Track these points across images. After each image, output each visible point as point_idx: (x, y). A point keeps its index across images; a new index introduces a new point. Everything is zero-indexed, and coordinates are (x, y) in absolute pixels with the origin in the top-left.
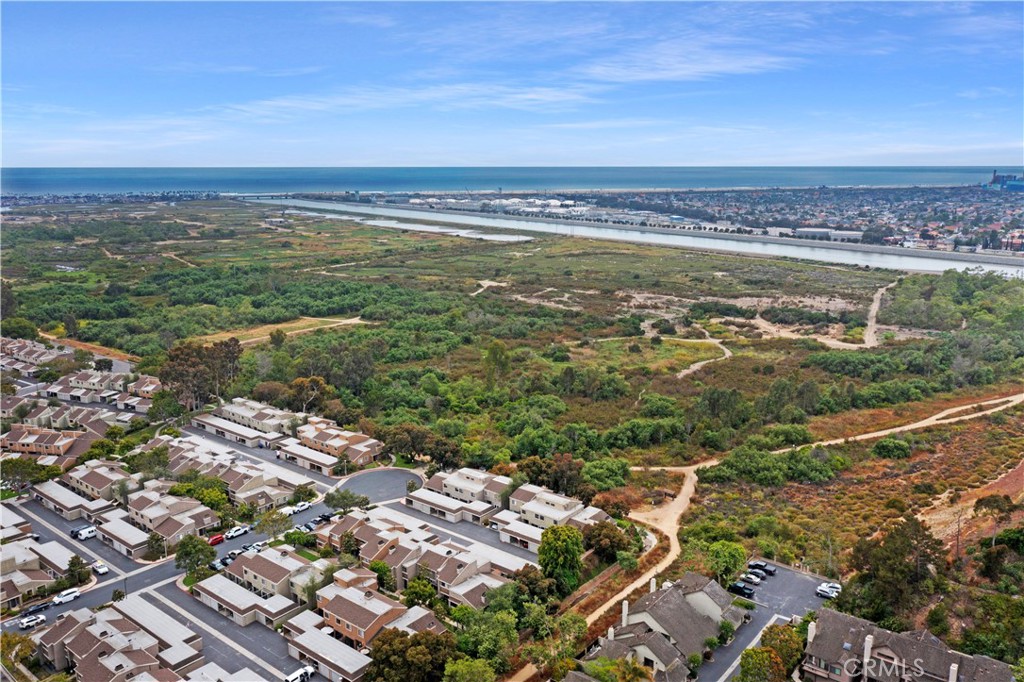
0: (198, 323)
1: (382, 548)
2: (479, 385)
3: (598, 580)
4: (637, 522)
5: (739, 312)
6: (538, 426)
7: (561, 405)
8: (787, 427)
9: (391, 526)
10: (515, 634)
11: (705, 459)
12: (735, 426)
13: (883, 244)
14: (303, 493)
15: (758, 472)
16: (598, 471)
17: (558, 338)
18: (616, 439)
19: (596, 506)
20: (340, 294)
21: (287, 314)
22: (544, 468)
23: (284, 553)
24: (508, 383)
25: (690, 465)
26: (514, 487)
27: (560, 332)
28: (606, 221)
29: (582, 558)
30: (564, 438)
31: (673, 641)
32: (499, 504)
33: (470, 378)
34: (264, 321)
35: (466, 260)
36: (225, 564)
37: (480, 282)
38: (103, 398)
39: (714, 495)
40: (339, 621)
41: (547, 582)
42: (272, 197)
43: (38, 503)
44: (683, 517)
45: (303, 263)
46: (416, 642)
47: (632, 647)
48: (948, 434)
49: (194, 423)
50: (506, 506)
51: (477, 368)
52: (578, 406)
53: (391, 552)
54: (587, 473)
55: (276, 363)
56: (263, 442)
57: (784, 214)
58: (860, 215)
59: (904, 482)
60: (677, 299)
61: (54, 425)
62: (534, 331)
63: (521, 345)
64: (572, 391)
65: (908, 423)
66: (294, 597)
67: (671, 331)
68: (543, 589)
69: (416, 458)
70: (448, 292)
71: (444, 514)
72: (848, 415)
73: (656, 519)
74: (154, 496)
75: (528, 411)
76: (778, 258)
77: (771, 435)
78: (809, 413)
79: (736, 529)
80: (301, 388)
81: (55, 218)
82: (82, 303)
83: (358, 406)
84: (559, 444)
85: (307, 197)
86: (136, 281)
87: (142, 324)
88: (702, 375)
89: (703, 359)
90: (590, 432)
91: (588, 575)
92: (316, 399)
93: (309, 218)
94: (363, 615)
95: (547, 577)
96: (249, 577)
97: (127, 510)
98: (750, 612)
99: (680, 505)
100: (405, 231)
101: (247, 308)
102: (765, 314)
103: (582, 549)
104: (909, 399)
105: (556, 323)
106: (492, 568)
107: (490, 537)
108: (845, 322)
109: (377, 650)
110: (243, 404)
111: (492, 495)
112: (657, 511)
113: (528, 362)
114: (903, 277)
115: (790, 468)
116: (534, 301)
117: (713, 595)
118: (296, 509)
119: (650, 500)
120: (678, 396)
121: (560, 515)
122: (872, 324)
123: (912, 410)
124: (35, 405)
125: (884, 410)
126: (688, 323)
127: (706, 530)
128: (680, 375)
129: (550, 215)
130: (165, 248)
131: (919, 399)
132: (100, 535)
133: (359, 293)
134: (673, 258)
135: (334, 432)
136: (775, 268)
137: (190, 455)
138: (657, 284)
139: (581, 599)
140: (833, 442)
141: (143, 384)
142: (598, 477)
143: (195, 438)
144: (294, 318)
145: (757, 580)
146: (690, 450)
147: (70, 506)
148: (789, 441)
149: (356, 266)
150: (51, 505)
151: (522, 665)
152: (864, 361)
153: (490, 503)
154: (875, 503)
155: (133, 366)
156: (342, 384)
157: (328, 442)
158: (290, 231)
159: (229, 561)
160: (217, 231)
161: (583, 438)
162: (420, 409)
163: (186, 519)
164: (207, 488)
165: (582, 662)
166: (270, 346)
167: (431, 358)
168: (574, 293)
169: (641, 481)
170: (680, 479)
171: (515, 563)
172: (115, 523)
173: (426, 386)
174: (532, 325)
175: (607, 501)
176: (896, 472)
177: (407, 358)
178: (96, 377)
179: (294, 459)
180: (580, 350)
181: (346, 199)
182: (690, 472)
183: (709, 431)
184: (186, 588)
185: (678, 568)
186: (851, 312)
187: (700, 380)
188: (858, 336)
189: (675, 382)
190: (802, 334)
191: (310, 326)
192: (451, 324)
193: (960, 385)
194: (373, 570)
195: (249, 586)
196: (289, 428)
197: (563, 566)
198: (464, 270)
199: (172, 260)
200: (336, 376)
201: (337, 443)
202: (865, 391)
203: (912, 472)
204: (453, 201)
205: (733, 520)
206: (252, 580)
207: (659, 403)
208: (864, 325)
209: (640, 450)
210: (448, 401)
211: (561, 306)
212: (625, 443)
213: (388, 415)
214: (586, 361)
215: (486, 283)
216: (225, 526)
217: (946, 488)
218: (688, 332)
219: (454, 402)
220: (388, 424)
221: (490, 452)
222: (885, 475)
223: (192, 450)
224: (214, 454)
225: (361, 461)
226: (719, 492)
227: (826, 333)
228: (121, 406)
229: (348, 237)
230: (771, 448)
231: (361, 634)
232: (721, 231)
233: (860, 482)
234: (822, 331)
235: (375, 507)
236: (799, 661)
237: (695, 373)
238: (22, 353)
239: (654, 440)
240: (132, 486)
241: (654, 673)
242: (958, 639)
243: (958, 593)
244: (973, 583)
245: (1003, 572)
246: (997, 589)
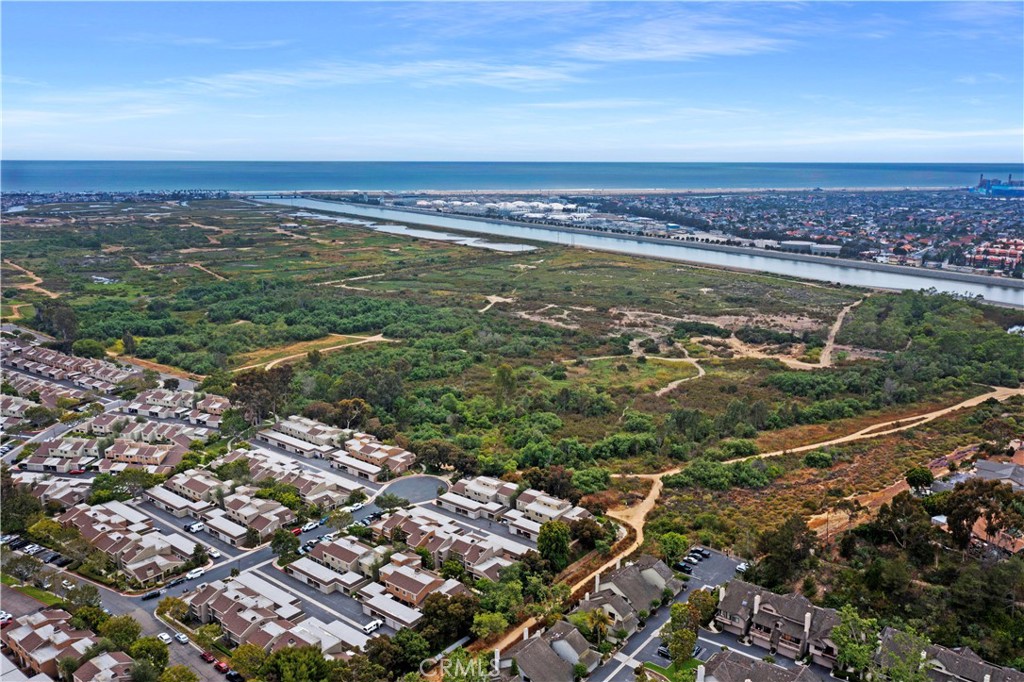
0: (239, 340)
1: (423, 538)
2: (490, 403)
3: (582, 561)
4: (613, 519)
5: (715, 331)
6: (538, 440)
7: (558, 422)
8: (737, 441)
9: (428, 522)
10: (521, 597)
11: (671, 468)
12: (697, 440)
13: (858, 259)
14: (357, 496)
15: (710, 478)
16: (585, 478)
17: (557, 357)
18: (601, 451)
19: (582, 506)
20: (364, 312)
21: (318, 331)
22: (542, 477)
23: (353, 542)
24: (514, 401)
25: (658, 473)
26: (520, 492)
27: (559, 351)
28: (606, 229)
29: (571, 544)
30: (559, 451)
31: (629, 602)
32: (508, 505)
33: (482, 397)
34: (298, 338)
35: (474, 273)
36: (307, 551)
37: (489, 298)
38: (177, 415)
39: (674, 498)
40: (397, 589)
41: (543, 562)
42: (281, 196)
43: (150, 504)
44: (648, 514)
45: (323, 275)
46: (454, 601)
47: (600, 605)
48: (866, 448)
49: (258, 437)
50: (514, 506)
51: (488, 385)
52: (572, 422)
53: (430, 541)
54: (577, 480)
55: (319, 384)
56: (318, 454)
57: (775, 223)
58: (845, 225)
59: (823, 487)
60: (664, 317)
61: (144, 438)
62: (536, 350)
63: (525, 364)
64: (567, 408)
65: (838, 437)
66: (362, 573)
67: (654, 350)
68: (540, 567)
69: (442, 467)
70: (458, 308)
71: (466, 512)
72: (791, 430)
73: (628, 517)
74: (246, 499)
75: (531, 426)
76: (760, 273)
77: (725, 448)
78: (759, 429)
79: (688, 524)
80: (346, 408)
81: (74, 220)
82: (131, 319)
83: (391, 422)
84: (555, 456)
85: (316, 197)
86: (172, 295)
87: (192, 342)
88: (677, 393)
89: (680, 378)
90: (580, 446)
91: (574, 558)
92: (358, 417)
93: (322, 222)
94: (414, 585)
95: (543, 559)
96: (329, 558)
97: (225, 510)
98: (687, 583)
99: (648, 505)
100: (415, 239)
101: (281, 326)
102: (738, 334)
103: (569, 538)
104: (843, 417)
105: (556, 343)
106: (503, 553)
107: (502, 530)
108: (807, 342)
109: (428, 607)
110: (298, 421)
111: (503, 498)
112: (630, 510)
113: (531, 381)
114: (868, 295)
115: (735, 476)
116: (536, 318)
117: (659, 571)
118: (352, 508)
119: (624, 501)
120: (655, 412)
121: (554, 513)
122: (830, 344)
123: (844, 426)
124: (127, 422)
125: (820, 426)
126: (671, 343)
127: (663, 525)
128: (658, 394)
129: (553, 222)
130: (190, 257)
131: (851, 417)
132: (207, 529)
133: (380, 312)
134: (665, 273)
135: (376, 446)
136: (755, 285)
137: (265, 465)
138: (647, 302)
139: (570, 574)
140: (773, 454)
141: (210, 402)
142: (585, 483)
143: (262, 450)
144: (323, 336)
145: (695, 561)
146: (660, 459)
147: (179, 507)
148: (739, 453)
149: (373, 279)
150: (163, 506)
151: (526, 619)
152: (811, 382)
153: (501, 503)
154: (795, 504)
155: (196, 385)
156: (377, 402)
157: (372, 454)
158: (305, 238)
159: (308, 548)
160: (237, 238)
161: (574, 451)
162: (442, 425)
163: (272, 517)
164: (284, 492)
165: (567, 617)
166: (307, 364)
167: (448, 376)
168: (572, 310)
169: (619, 486)
170: (649, 484)
171: (520, 549)
172: (217, 518)
173: (446, 403)
174: (534, 344)
175: (590, 502)
176: (818, 478)
177: (428, 377)
178: (169, 396)
179: (344, 468)
180: (576, 369)
181: (355, 200)
182: (657, 477)
183: (675, 445)
184: (281, 568)
185: (640, 552)
186: (813, 332)
187: (675, 398)
188: (815, 356)
189: (654, 400)
190: (768, 354)
191: (339, 343)
192: (463, 343)
193: (889, 404)
194: (418, 553)
195: (328, 565)
196: (339, 442)
197: (555, 551)
198: (474, 284)
199: (200, 271)
200: (371, 395)
201: (379, 455)
202: (807, 410)
203: (830, 479)
204: (459, 203)
205: (686, 517)
206: (330, 561)
207: (639, 420)
208: (822, 346)
209: (620, 460)
210: (465, 418)
211: (560, 324)
212: (608, 454)
213: (417, 430)
214: (581, 380)
215: (494, 299)
216: (301, 522)
217: (852, 492)
218: (670, 352)
219: (470, 419)
220: (417, 437)
221: (500, 462)
222: (809, 481)
223: (265, 461)
224: (282, 464)
225: (399, 470)
226: (678, 495)
227: (789, 353)
228: (194, 421)
229: (361, 246)
230: (723, 459)
231: (414, 597)
232: (713, 242)
233: (789, 487)
234: (786, 351)
235: (414, 507)
236: (713, 614)
237: (671, 391)
238: (98, 372)
239: (632, 451)
240: (227, 491)
241: (615, 622)
242: (821, 599)
243: (824, 568)
244: (836, 561)
245: (855, 553)
246: (850, 565)
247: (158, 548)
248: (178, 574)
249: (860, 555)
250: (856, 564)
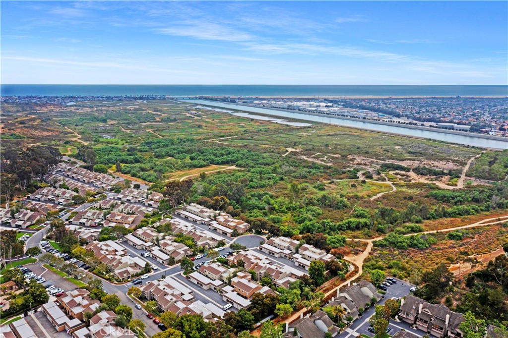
0: (168, 166)
1: (252, 265)
2: (287, 201)
3: (331, 281)
4: (347, 261)
5: (402, 168)
6: (310, 220)
7: (320, 211)
8: (412, 225)
9: (255, 258)
10: (299, 297)
11: (377, 237)
12: (391, 223)
13: (479, 133)
14: (222, 243)
15: (397, 243)
16: (333, 240)
17: (321, 179)
18: (342, 227)
19: (331, 254)
20: (227, 154)
21: (205, 163)
22: (312, 238)
23: (219, 265)
24: (299, 200)
25: (371, 239)
26: (300, 245)
27: (322, 176)
28: (347, 116)
29: (325, 272)
30: (321, 226)
31: (354, 303)
32: (295, 251)
33: (283, 198)
34: (195, 166)
35: (280, 137)
36: (197, 269)
37: (287, 149)
38: (139, 201)
39: (379, 252)
40: (239, 290)
41: (311, 281)
42: (190, 98)
43: (126, 242)
44: (365, 260)
45: (208, 137)
46: (267, 297)
47: (339, 303)
48: (481, 231)
49: (176, 213)
50: (297, 252)
51: (286, 192)
52: (327, 212)
53: (256, 267)
54: (329, 241)
55: (205, 188)
56: (203, 222)
57: (435, 114)
58: (473, 115)
59: (457, 250)
60: (375, 160)
61: (124, 211)
62: (310, 176)
63: (305, 182)
64: (325, 205)
65: (466, 225)
66: (223, 281)
67: (370, 177)
68: (310, 283)
69: (263, 231)
70: (272, 154)
71: (274, 254)
72: (441, 220)
73: (355, 260)
74: (169, 242)
75: (307, 213)
76: (426, 139)
77: (406, 228)
78: (424, 219)
79: (385, 265)
80: (217, 201)
81: (95, 109)
82: (120, 156)
83: (238, 208)
84: (318, 228)
85: (206, 99)
86: (138, 144)
87: (147, 167)
88: (381, 199)
89: (383, 192)
90: (331, 224)
91: (327, 279)
92: (223, 205)
93: (208, 111)
94: (249, 288)
95: (311, 279)
96: (207, 273)
97: (160, 247)
98: (384, 295)
99: (365, 255)
100: (252, 120)
101: (188, 160)
102: (414, 170)
103: (325, 269)
104: (469, 214)
105: (320, 172)
106: (292, 275)
107: (291, 263)
108: (451, 175)
109: (254, 299)
110: (195, 206)
111: (292, 248)
112: (356, 257)
113: (307, 191)
114: (485, 152)
115: (410, 242)
116: (311, 160)
117: (370, 288)
118: (219, 249)
119: (353, 252)
120: (370, 208)
121: (318, 257)
122: (463, 176)
123: (469, 219)
124: (117, 204)
125: (457, 219)
126: (379, 174)
127: (372, 265)
128: (372, 199)
129: (320, 112)
130: (147, 127)
131: (473, 214)
132: (151, 256)
133: (235, 154)
134: (376, 138)
135: (231, 220)
136: (424, 145)
137: (179, 227)
138: (367, 153)
139: (324, 287)
140: (431, 232)
141: (154, 196)
142: (333, 242)
143: (177, 219)
144: (207, 165)
145: (388, 284)
146: (372, 233)
147: (139, 244)
148: (413, 231)
149: (232, 139)
150: (132, 244)
151: (302, 308)
152: (452, 196)
153: (291, 250)
154: (442, 258)
155: (148, 187)
156: (232, 199)
157: (229, 224)
158: (200, 118)
159: (198, 267)
160: (168, 118)
161: (328, 226)
162: (263, 210)
163: (181, 251)
164: (187, 240)
165: (322, 308)
166: (199, 179)
167: (267, 187)
168: (329, 156)
169: (350, 245)
170: (366, 245)
171: (300, 273)
172: (156, 251)
173: (265, 200)
174: (309, 172)
175: (335, 252)
176: (455, 246)
177: (257, 187)
178: (136, 192)
179: (216, 229)
180: (330, 185)
181: (224, 100)
182: (370, 241)
183: (380, 225)
184: (185, 276)
185: (360, 279)
186: (454, 170)
187: (380, 201)
188: (455, 183)
189: (369, 202)
190: (430, 181)
191: (215, 169)
192: (274, 171)
193: (494, 208)
194: (250, 273)
195: (207, 276)
196: (213, 217)
197: (317, 275)
198: (280, 142)
199: (151, 133)
200: (229, 195)
201: (232, 224)
202: (450, 210)
203: (461, 246)
204: (275, 102)
205: (384, 262)
206: (208, 274)
207: (361, 212)
208: (459, 177)
209: (351, 232)
210: (274, 207)
211: (323, 163)
212: (345, 228)
213: (251, 213)
214: (332, 191)
215: (290, 150)
216: (194, 255)
217: (473, 253)
218: (378, 178)
219: (277, 208)
220: (251, 216)
221: (291, 230)
222: (450, 247)
223: (179, 225)
224: (186, 227)
225: (241, 232)
226: (381, 251)
227: (441, 181)
228: (146, 204)
229: (227, 123)
230: (404, 234)
231: (247, 294)
232: (402, 123)
233: (439, 249)
234: (439, 179)
235: (248, 250)
236: (397, 312)
237: (378, 198)
238: (104, 180)
239: (358, 227)
240: (161, 238)
241: (347, 313)
242: (455, 308)
243: (457, 292)
244: (463, 289)
245: (474, 285)
246: (471, 291)
247: (129, 263)
248: (138, 276)
249: (477, 286)
250: (475, 291)
